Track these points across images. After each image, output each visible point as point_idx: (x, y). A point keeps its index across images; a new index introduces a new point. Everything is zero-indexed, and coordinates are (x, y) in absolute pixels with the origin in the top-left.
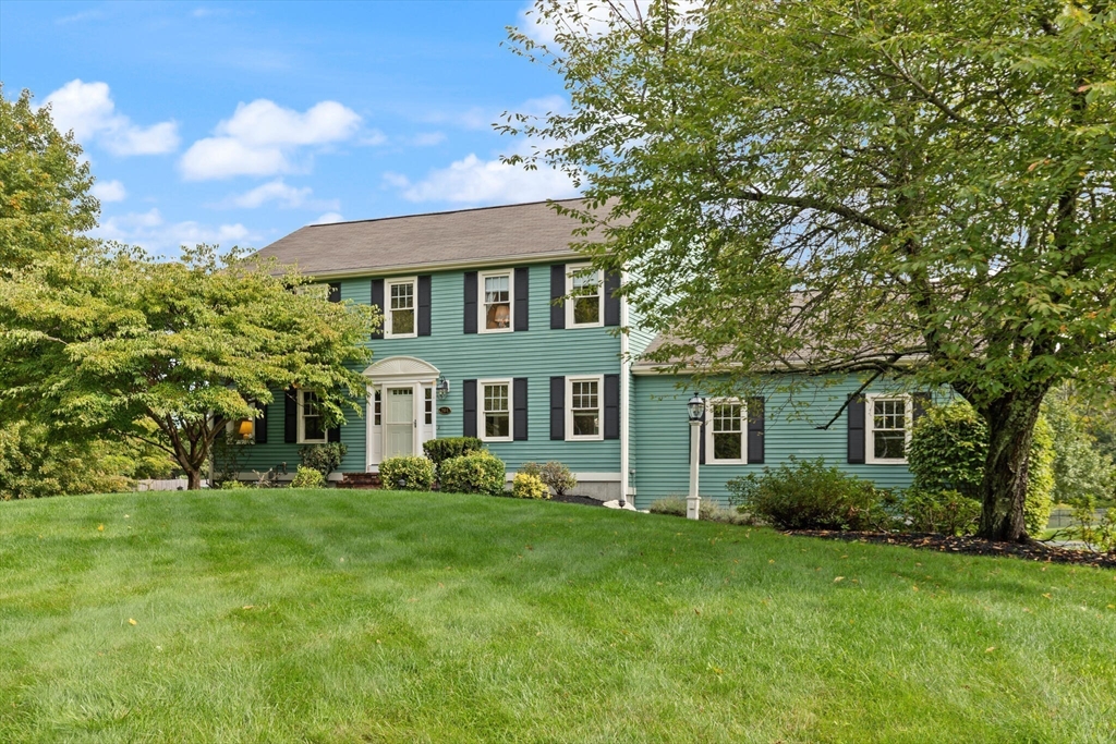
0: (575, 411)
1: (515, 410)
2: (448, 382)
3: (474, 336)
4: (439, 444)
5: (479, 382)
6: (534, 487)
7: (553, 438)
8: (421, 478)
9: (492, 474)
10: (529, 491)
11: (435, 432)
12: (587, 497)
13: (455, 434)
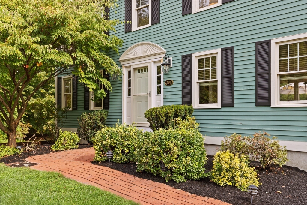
0: (281, 76)
1: (223, 78)
2: (171, 59)
3: (190, 16)
4: (154, 113)
5: (193, 56)
6: (238, 173)
7: (258, 105)
8: (127, 151)
9: (188, 154)
10: (233, 178)
11: (162, 100)
12: (296, 169)
13: (177, 102)
